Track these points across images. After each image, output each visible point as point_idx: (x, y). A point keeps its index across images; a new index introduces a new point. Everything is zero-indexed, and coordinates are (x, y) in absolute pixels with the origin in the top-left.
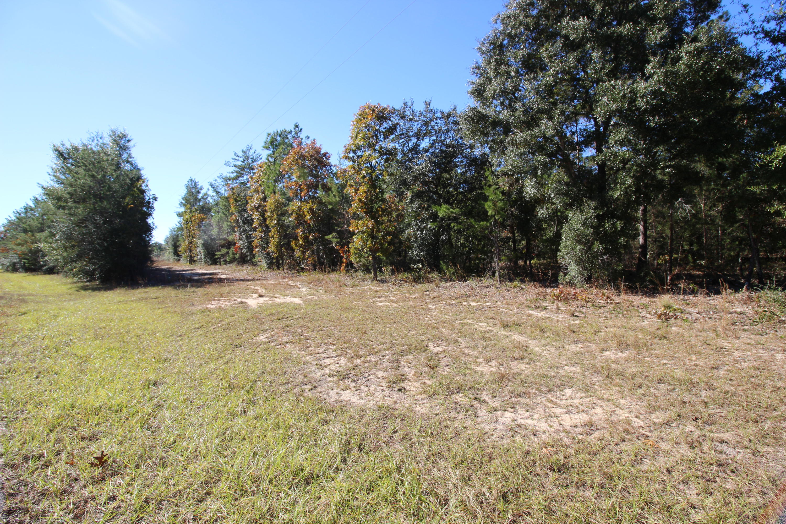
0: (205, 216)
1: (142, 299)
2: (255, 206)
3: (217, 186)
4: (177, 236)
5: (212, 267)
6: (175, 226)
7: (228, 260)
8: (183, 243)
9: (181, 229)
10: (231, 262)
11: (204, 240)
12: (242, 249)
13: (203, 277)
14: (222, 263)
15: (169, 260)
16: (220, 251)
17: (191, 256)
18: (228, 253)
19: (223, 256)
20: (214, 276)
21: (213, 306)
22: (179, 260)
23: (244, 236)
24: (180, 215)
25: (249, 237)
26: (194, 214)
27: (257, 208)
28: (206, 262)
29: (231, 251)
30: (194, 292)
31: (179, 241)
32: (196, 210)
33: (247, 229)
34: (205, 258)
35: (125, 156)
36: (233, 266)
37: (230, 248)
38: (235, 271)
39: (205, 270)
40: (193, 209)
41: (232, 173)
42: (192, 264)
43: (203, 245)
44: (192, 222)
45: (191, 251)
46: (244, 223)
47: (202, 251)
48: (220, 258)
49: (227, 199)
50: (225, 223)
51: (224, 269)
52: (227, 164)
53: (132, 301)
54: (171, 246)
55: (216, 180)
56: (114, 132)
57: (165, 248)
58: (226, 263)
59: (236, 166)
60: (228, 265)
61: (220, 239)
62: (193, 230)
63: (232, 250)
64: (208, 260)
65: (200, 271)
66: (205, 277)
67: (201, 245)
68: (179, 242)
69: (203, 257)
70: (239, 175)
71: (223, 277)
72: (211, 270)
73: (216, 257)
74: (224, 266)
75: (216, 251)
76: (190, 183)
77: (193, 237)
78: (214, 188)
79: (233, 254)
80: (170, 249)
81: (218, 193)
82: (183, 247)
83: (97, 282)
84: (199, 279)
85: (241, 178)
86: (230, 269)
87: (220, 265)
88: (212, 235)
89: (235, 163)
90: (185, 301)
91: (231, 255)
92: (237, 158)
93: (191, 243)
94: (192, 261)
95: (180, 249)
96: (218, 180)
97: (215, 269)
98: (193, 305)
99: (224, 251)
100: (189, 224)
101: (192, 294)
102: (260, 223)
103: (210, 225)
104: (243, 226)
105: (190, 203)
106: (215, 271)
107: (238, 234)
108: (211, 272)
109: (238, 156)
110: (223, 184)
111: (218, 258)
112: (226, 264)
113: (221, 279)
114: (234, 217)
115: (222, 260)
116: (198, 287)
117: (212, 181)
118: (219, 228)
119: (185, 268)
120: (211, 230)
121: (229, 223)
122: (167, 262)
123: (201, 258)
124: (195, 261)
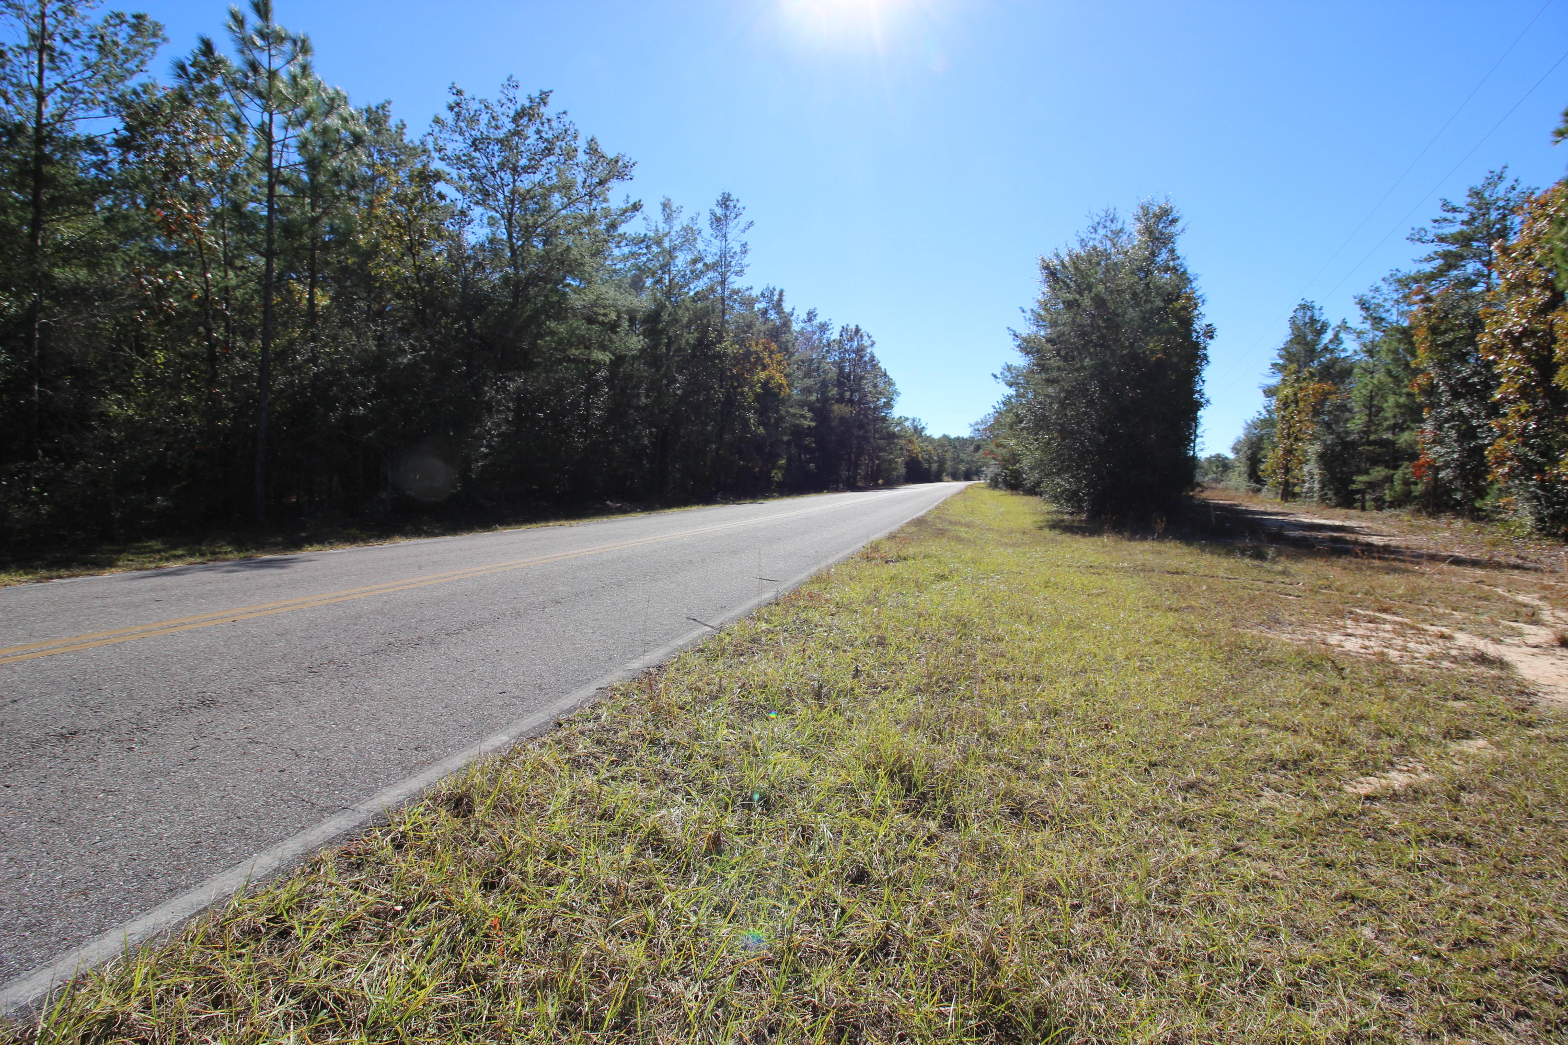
0: (1333, 388)
1: (1145, 569)
2: (1509, 334)
3: (1379, 306)
4: (1261, 439)
5: (1340, 511)
6: (1257, 415)
7: (1388, 498)
8: (1270, 454)
9: (1268, 423)
10: (1397, 503)
11: (1326, 446)
12: (1438, 470)
13: (1314, 534)
14: (1367, 504)
15: (1237, 489)
16: (1367, 472)
17: (1287, 484)
18: (1389, 479)
19: (1372, 485)
20: (1349, 537)
21: (1352, 645)
22: (1259, 490)
23: (1453, 434)
24: (1270, 392)
25: (1468, 434)
26: (1304, 384)
27: (1516, 341)
28: (1323, 499)
29: (1398, 475)
30: (1284, 573)
31: (1262, 449)
32: (1312, 375)
33: (1466, 410)
34: (1322, 489)
35: (1164, 255)
36: (1405, 515)
37: (1396, 467)
38: (1413, 530)
39: (1320, 517)
40: (1305, 373)
41: (1430, 259)
42: (1286, 501)
43: (1321, 456)
44: (1297, 403)
45: (1287, 470)
46: (1456, 396)
47: (1316, 471)
48: (1362, 492)
49: (1406, 334)
50: (1391, 399)
51: (1373, 519)
52: (1418, 238)
53: (1117, 570)
54: (1244, 460)
55: (1377, 289)
56: (1145, 210)
57: (1233, 467)
58: (1380, 505)
59: (1442, 239)
60: (1387, 513)
61: (1370, 443)
62: (1300, 422)
63: (1405, 470)
64: (1330, 494)
65: (1306, 519)
66: (1321, 535)
67: (1314, 458)
68: (1263, 452)
69: (1317, 486)
70: (1451, 261)
71: (1376, 540)
72: (1335, 518)
73: (1354, 487)
74: (1375, 513)
75: (1353, 474)
76: (1300, 314)
77: (1297, 439)
78: (1367, 309)
79: (1406, 483)
80: (1243, 468)
81: (1377, 321)
82: (1271, 459)
83: (1084, 516)
84: (1304, 539)
85: (1454, 273)
86: (1392, 521)
87: (1363, 509)
88: (1348, 433)
89: (1439, 232)
90: (1252, 600)
91: (1398, 486)
92: (1449, 216)
93: (1289, 452)
94: (1288, 493)
95: (1262, 467)
96: (1384, 288)
97: (1347, 518)
98: (1277, 622)
99: (1379, 473)
100: (1290, 409)
101: (1280, 578)
102: (1525, 385)
103: (1343, 408)
104: (1448, 404)
105: (1298, 361)
106: (1347, 524)
107: (1429, 427)
108: (1337, 523)
109: (1454, 210)
110: (1395, 296)
111: (1357, 492)
112: (1379, 508)
113: (1369, 545)
114: (1421, 380)
115: (1368, 497)
116: (1296, 558)
117: (1366, 292)
118: (1370, 415)
119: (1270, 509)
120: (1347, 421)
121: (1402, 400)
122: (1233, 493)
123: (1311, 489)
124: (1295, 495)
